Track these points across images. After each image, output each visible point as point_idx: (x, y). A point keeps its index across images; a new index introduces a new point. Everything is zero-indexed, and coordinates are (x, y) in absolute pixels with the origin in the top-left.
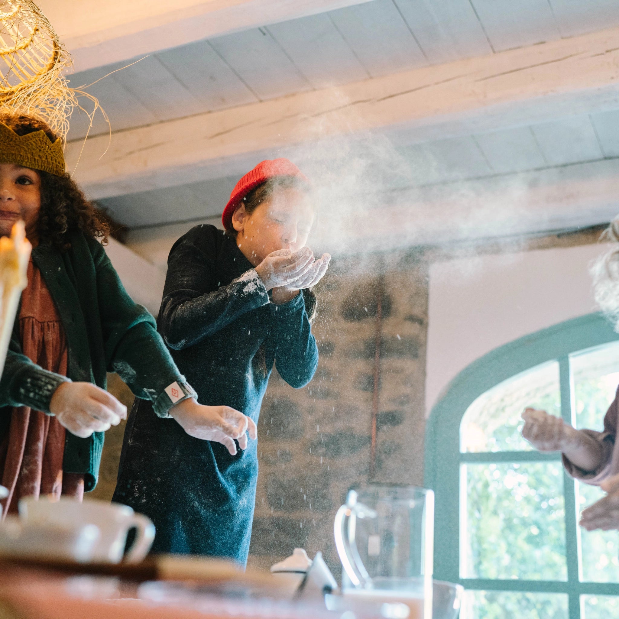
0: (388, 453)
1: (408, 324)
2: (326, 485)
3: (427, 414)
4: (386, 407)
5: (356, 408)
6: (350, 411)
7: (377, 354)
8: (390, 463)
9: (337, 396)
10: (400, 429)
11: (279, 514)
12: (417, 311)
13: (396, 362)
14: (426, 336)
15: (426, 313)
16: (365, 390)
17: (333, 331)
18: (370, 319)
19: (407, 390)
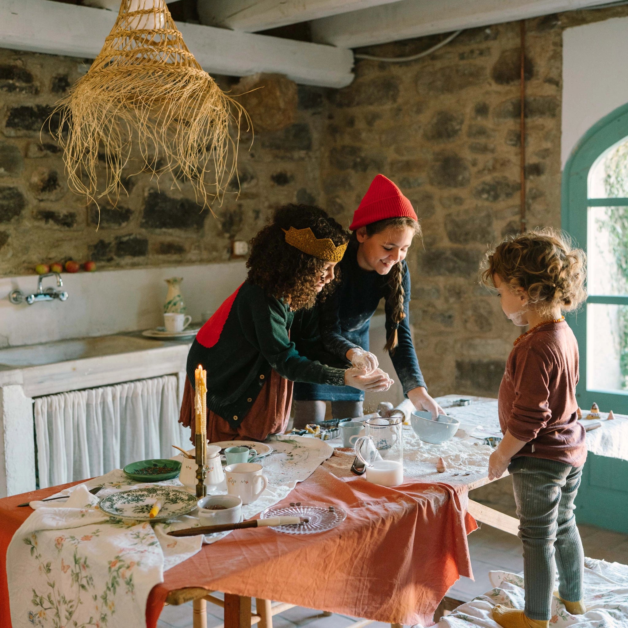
0: (534, 198)
1: (547, 86)
2: (490, 224)
3: (563, 168)
4: (532, 160)
5: (509, 161)
6: (504, 163)
7: (522, 115)
8: (537, 207)
9: (493, 151)
10: (543, 178)
11: (456, 246)
12: (553, 74)
13: (538, 120)
14: (561, 96)
15: (560, 75)
16: (514, 145)
17: (487, 93)
18: (516, 82)
19: (548, 145)
